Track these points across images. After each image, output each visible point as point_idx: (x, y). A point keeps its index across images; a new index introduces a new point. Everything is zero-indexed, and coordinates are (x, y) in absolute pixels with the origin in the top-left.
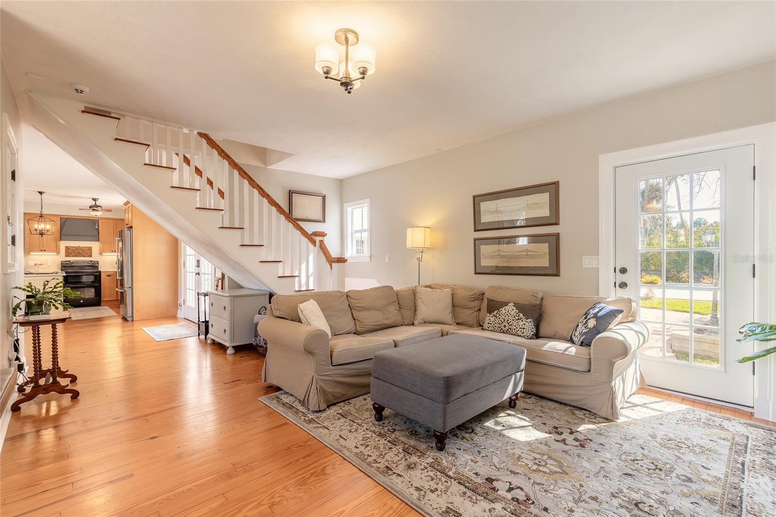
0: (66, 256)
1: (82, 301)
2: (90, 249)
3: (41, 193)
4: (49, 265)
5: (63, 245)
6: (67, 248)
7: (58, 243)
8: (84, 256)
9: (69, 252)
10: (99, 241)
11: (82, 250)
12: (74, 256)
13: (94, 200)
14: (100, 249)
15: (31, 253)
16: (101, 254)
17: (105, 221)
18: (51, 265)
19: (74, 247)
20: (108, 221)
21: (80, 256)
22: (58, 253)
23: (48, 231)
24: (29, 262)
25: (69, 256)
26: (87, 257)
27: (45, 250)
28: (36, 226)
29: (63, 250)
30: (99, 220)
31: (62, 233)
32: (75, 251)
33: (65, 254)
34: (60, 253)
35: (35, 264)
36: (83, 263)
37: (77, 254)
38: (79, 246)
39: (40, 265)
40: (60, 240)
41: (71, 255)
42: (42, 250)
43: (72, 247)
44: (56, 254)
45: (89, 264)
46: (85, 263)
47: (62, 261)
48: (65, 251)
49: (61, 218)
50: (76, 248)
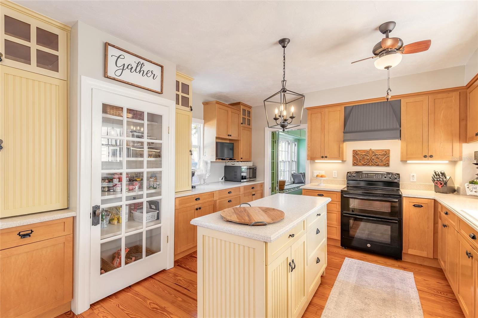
0: (353, 165)
1: (369, 245)
2: (386, 153)
3: (283, 42)
4: (334, 176)
5: (350, 148)
6: (355, 153)
7: (341, 146)
8: (378, 165)
9: (357, 158)
10: (400, 137)
11: (375, 155)
12: (364, 165)
13: (385, 29)
14: (402, 153)
15: (316, 161)
16: (404, 161)
17: (412, 100)
18: (336, 176)
19: (364, 151)
20: (418, 99)
21: (372, 165)
22: (343, 161)
23: (292, 118)
24: (314, 171)
25: (357, 165)
26: (381, 166)
27: (326, 157)
28: (276, 111)
29: (349, 157)
30: (401, 100)
31: (347, 129)
32: (365, 157)
33: (353, 161)
34: (346, 161)
35: (317, 176)
36: (376, 176)
37: (368, 161)
38: (371, 150)
39: (322, 176)
40: (344, 141)
41: (360, 164)
42: (324, 156)
43: (362, 151)
44: (341, 161)
45: (385, 177)
46: (378, 177)
47: (348, 173)
48: (353, 157)
49: (345, 107)
50: (367, 152)
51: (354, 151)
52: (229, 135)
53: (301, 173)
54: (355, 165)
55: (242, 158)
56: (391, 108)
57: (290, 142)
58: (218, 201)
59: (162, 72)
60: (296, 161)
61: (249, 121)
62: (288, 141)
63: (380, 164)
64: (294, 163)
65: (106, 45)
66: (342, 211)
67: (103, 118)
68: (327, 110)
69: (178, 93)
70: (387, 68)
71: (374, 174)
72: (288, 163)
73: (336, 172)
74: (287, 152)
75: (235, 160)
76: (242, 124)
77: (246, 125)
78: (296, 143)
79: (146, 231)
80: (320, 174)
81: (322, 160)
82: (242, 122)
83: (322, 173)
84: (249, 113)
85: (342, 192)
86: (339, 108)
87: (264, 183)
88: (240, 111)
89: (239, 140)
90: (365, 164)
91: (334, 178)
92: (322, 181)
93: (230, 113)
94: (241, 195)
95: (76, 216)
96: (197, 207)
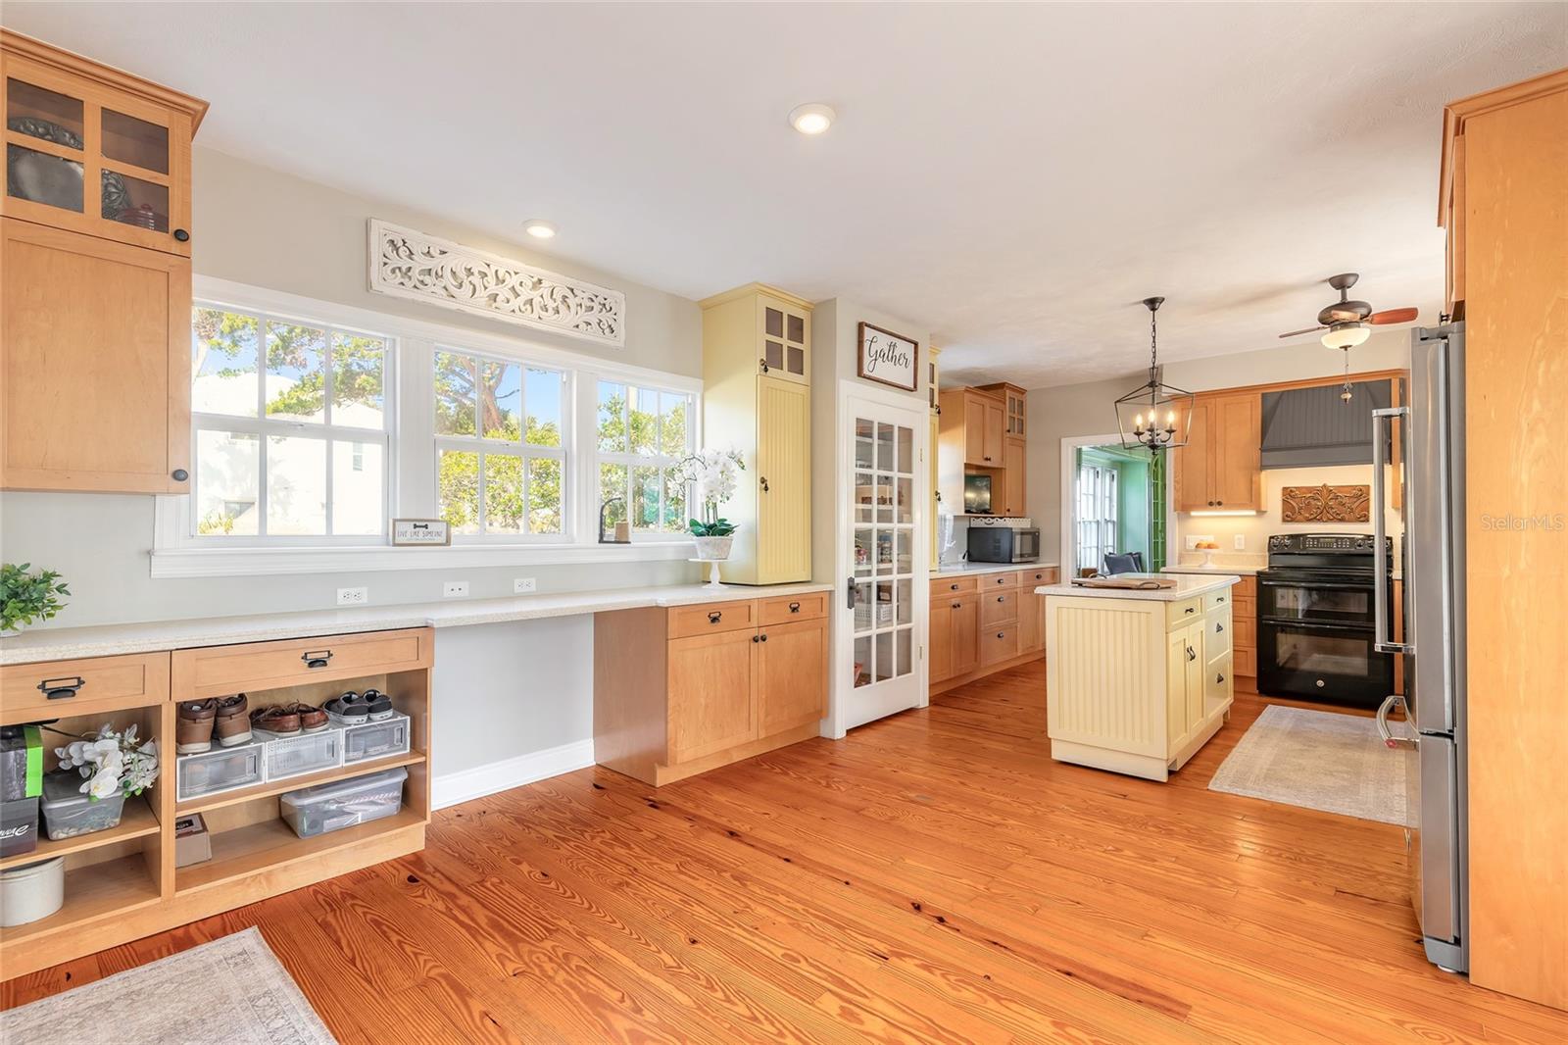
0: (1284, 520)
1: (1320, 683)
2: (1360, 494)
4: (1237, 547)
5: (1275, 483)
6: (1288, 493)
7: (1254, 479)
8: (1342, 520)
9: (1295, 504)
11: (1336, 497)
12: (1309, 520)
13: (1341, 283)
14: (1396, 490)
15: (1193, 513)
18: (1243, 547)
19: (1310, 489)
21: (1329, 520)
22: (1261, 513)
23: (1170, 432)
24: (1186, 536)
25: (1293, 520)
26: (1350, 521)
27: (1219, 504)
29: (1273, 501)
30: (1390, 380)
31: (1268, 443)
32: (1313, 502)
33: (1283, 512)
34: (1265, 512)
35: (1198, 546)
36: (1337, 542)
37: (1319, 511)
38: (1325, 486)
39: (1209, 547)
40: (1263, 467)
41: (1300, 517)
42: (1213, 501)
43: (1304, 490)
44: (1254, 513)
45: (1360, 546)
46: (1342, 544)
47: (1271, 538)
48: (1283, 504)
49: (1263, 394)
50: (1317, 492)
51: (1285, 489)
52: (987, 459)
53: (1131, 554)
54: (1288, 521)
55: (1009, 510)
56: (1369, 396)
57: (1099, 469)
58: (983, 596)
59: (916, 352)
60: (1115, 520)
61: (1022, 423)
62: (1094, 468)
63: (1347, 517)
64: (1110, 526)
65: (861, 326)
66: (1259, 616)
67: (857, 442)
68: (1220, 401)
69: (932, 386)
70: (1345, 348)
71: (1334, 540)
72: (1094, 526)
73: (1243, 536)
74: (1091, 498)
75: (992, 513)
76: (1009, 431)
77: (1015, 434)
78: (1115, 473)
79: (898, 632)
80: (1205, 543)
81: (1211, 510)
82: (1008, 428)
83: (1209, 539)
84: (1021, 404)
85: (1260, 574)
86: (1249, 397)
87: (1060, 567)
88: (1005, 403)
89: (1001, 469)
90: (1312, 517)
91: (1237, 550)
92: (1209, 557)
93: (988, 408)
94: (1018, 590)
95: (834, 591)
96: (954, 601)
